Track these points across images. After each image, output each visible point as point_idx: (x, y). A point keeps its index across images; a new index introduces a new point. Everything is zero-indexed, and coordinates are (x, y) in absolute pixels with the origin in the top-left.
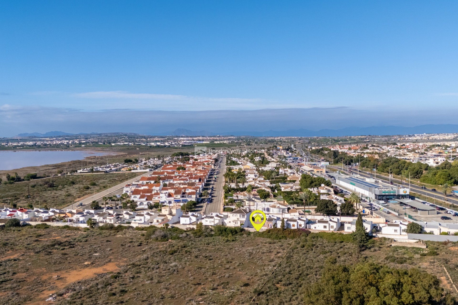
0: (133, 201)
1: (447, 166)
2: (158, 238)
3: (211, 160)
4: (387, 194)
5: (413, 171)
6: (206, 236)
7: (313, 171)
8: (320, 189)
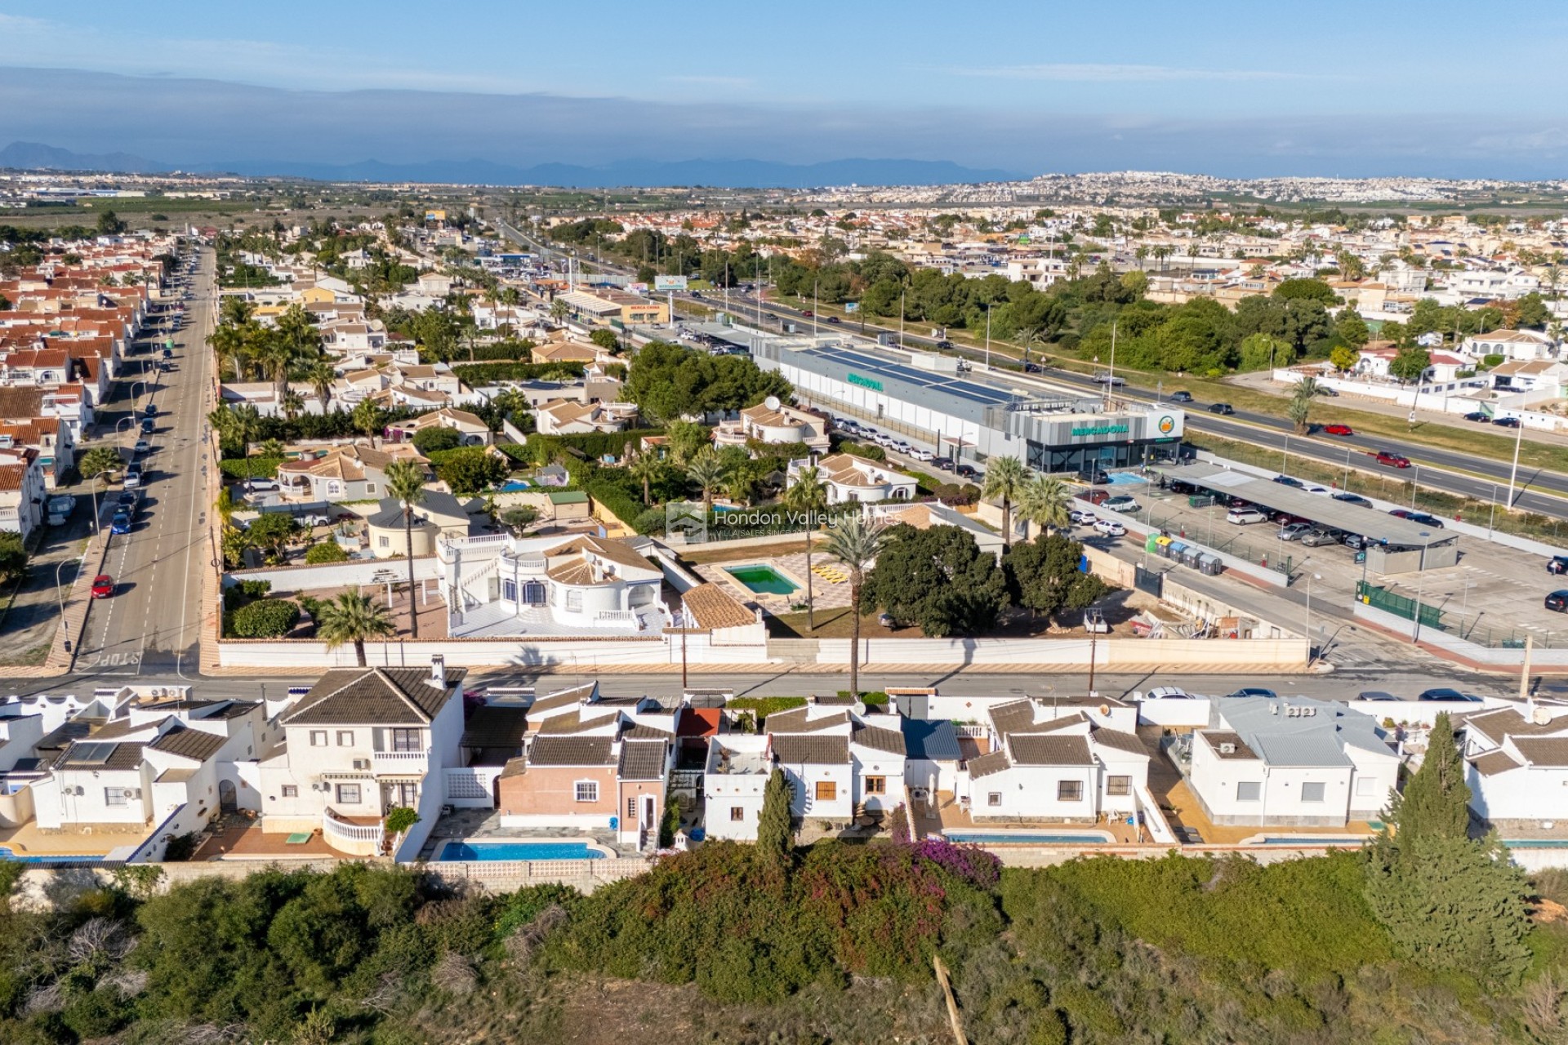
1: (1107, 289)
3: (147, 264)
4: (1090, 439)
5: (1030, 311)
7: (617, 312)
8: (759, 421)
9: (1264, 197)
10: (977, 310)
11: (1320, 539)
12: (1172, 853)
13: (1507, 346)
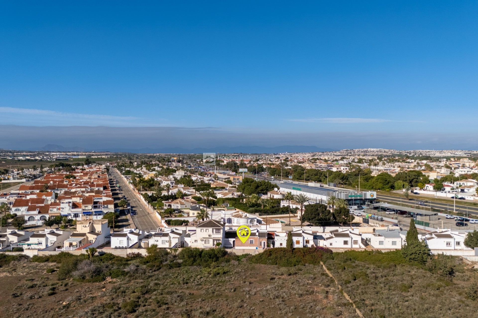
0: (16, 215)
1: (360, 173)
2: (87, 275)
4: (353, 198)
6: (171, 267)
7: (229, 178)
8: (273, 194)
9: (411, 155)
10: (324, 177)
11: (407, 215)
12: (365, 250)
13: (465, 183)
